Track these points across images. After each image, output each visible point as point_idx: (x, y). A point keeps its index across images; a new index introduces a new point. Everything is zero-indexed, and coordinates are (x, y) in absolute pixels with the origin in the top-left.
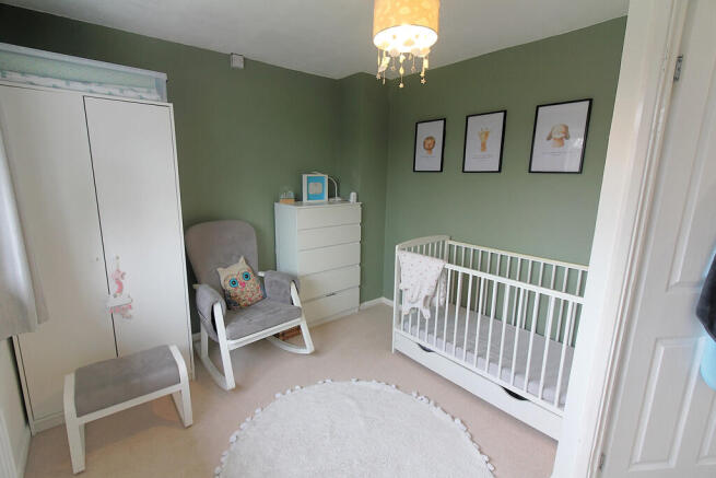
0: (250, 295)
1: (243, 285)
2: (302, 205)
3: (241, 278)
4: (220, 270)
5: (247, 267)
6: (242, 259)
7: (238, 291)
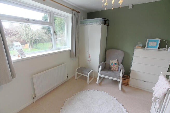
0: (114, 68)
1: (114, 65)
2: (144, 49)
3: (114, 64)
4: (110, 60)
5: (117, 62)
6: (116, 60)
7: (112, 66)
